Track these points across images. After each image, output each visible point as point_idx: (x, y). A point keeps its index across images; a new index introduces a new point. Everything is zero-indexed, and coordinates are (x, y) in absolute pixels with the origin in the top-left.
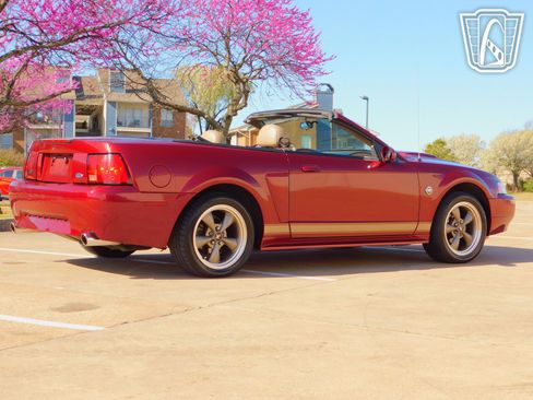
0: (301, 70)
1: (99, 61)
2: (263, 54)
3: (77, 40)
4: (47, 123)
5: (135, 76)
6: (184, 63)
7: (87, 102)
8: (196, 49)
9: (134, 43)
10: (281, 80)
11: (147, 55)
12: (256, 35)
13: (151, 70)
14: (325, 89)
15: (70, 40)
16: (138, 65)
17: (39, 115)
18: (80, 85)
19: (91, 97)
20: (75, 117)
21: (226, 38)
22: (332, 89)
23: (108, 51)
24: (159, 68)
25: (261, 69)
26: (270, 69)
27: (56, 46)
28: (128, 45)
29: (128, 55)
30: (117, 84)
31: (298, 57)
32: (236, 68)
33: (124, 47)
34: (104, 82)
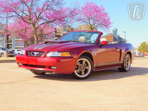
0: (106, 26)
1: (61, 25)
2: (97, 22)
3: (56, 21)
4: (48, 39)
5: (69, 28)
6: (80, 25)
7: (58, 34)
8: (82, 22)
9: (68, 21)
10: (102, 28)
11: (71, 23)
12: (96, 18)
13: (72, 27)
14: (115, 30)
15: (54, 21)
16: (69, 26)
17: (46, 37)
18: (56, 30)
19: (59, 33)
20: (55, 37)
21: (89, 19)
22: (117, 30)
23: (63, 23)
24: (74, 26)
25: (97, 26)
26: (99, 26)
27: (52, 22)
28: (67, 21)
29: (67, 23)
30: (65, 30)
31: (105, 23)
32: (91, 26)
33: (66, 22)
34: (62, 29)
